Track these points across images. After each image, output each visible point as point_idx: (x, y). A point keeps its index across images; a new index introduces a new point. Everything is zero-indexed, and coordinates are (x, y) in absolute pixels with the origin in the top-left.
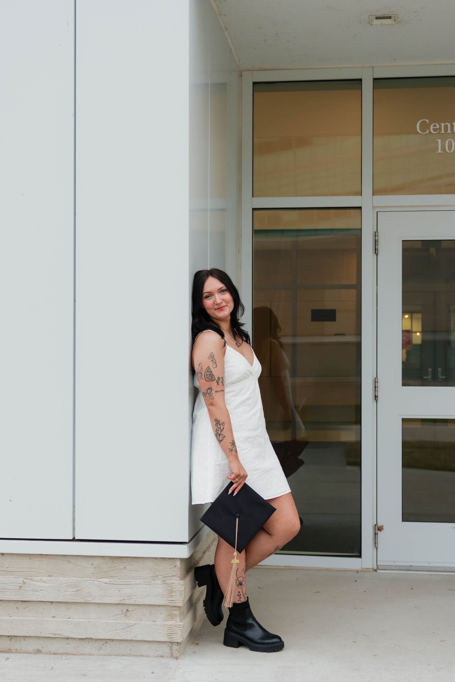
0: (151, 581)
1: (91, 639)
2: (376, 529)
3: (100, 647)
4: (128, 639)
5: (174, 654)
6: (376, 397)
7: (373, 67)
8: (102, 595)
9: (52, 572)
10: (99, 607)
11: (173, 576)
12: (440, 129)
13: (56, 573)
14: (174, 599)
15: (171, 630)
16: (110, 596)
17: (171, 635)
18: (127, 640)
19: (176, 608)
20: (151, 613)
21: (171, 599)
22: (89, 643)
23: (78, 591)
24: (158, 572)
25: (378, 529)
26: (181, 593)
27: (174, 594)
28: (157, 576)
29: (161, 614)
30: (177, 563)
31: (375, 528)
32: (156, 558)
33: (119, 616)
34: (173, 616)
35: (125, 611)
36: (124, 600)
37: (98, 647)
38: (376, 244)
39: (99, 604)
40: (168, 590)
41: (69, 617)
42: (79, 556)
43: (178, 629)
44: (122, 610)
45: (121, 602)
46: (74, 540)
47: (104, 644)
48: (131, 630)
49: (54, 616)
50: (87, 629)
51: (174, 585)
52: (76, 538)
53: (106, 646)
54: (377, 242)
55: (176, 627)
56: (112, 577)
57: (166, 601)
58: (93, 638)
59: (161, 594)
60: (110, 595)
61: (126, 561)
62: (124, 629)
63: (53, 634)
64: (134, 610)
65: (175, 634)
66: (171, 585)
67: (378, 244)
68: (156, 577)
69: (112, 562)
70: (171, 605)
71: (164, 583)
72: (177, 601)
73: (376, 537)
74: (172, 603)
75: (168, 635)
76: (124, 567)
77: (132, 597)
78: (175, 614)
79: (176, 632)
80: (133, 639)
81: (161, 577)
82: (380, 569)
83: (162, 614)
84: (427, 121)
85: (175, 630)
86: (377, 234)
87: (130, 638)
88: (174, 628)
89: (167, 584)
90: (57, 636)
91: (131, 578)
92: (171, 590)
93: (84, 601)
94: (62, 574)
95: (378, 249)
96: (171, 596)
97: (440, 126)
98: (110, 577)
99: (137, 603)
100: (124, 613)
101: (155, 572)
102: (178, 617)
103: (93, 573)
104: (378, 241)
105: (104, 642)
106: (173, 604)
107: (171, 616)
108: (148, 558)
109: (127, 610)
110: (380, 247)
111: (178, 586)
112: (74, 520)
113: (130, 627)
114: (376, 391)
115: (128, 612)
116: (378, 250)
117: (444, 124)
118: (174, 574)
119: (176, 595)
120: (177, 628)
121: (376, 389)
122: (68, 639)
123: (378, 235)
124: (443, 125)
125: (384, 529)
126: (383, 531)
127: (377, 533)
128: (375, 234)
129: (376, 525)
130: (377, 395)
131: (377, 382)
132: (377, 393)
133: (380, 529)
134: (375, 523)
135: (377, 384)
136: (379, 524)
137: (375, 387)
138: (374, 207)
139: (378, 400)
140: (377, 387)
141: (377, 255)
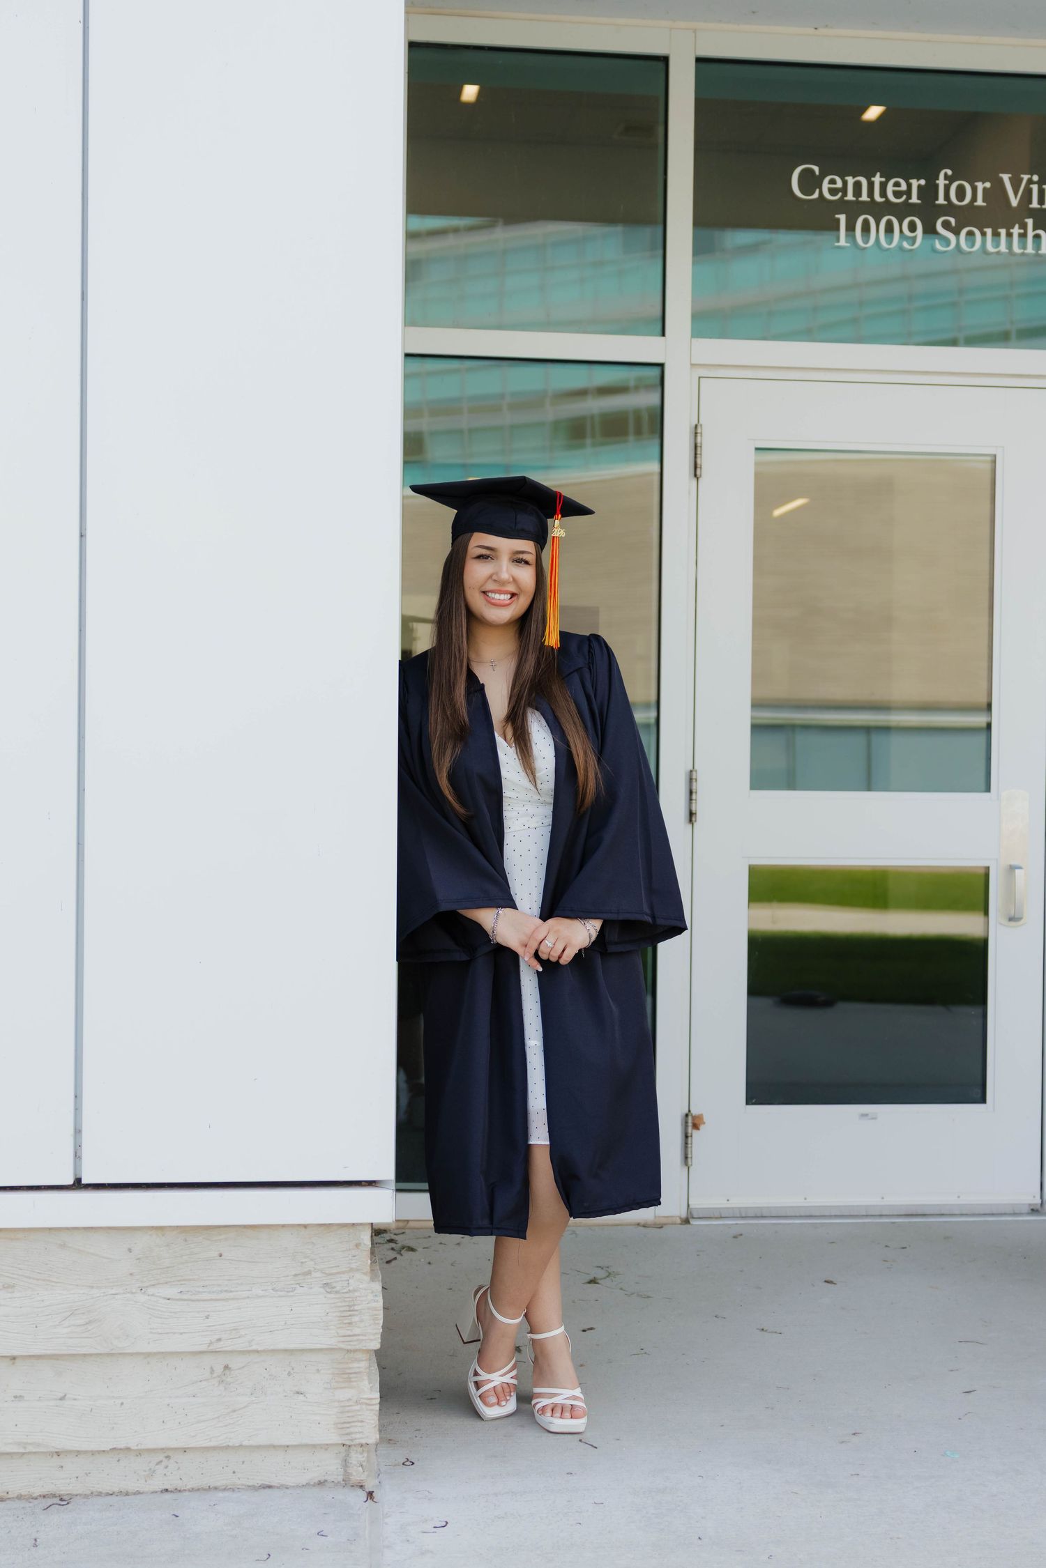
0: (293, 1286)
1: (128, 1449)
2: (690, 1124)
3: (150, 1469)
4: (230, 1444)
5: (354, 1474)
6: (691, 815)
7: (695, 31)
8: (160, 1331)
9: (15, 1276)
10: (148, 1363)
11: (351, 1270)
12: (844, 190)
13: (26, 1277)
14: (357, 1331)
15: (350, 1414)
16: (181, 1334)
17: (348, 1428)
18: (228, 1447)
19: (359, 1355)
20: (292, 1372)
21: (349, 1333)
22: (118, 1461)
23: (89, 1323)
24: (312, 1263)
25: (692, 1122)
26: (376, 1315)
27: (356, 1319)
28: (309, 1273)
29: (318, 1371)
30: (362, 1237)
31: (686, 1122)
32: (305, 1226)
33: (204, 1383)
34: (352, 1376)
35: (219, 1369)
36: (219, 1340)
37: (145, 1471)
38: (696, 454)
39: (148, 1355)
40: (342, 1309)
41: (62, 1395)
42: (92, 1228)
43: (367, 1410)
44: (212, 1368)
45: (211, 1348)
46: (78, 1185)
47: (161, 1461)
48: (238, 1421)
49: (18, 1395)
50: (115, 1424)
51: (356, 1294)
52: (84, 1182)
53: (167, 1467)
54: (699, 449)
55: (361, 1404)
56: (184, 1280)
57: (335, 1337)
58: (133, 1448)
59: (320, 1320)
60: (182, 1331)
61: (222, 1237)
62: (218, 1417)
63: (19, 1444)
64: (243, 1367)
65: (360, 1424)
66: (347, 1295)
67: (701, 454)
68: (307, 1275)
69: (186, 1240)
70: (349, 1347)
71: (329, 1290)
72: (364, 1338)
73: (689, 1142)
74: (352, 1343)
75: (340, 1426)
76: (217, 1254)
77: (242, 1332)
78: (357, 1370)
79: (360, 1418)
80: (244, 1443)
81: (318, 1274)
82: (695, 1216)
83: (322, 1372)
84: (816, 169)
85: (359, 1413)
86: (699, 431)
87: (235, 1442)
88: (357, 1407)
89: (337, 1292)
90: (30, 1449)
91: (237, 1281)
92: (347, 1308)
93: (107, 1351)
94: (44, 1280)
95: (701, 465)
96: (349, 1323)
97: (845, 183)
98: (179, 1281)
99: (254, 1347)
100: (219, 1376)
101: (302, 1263)
102: (366, 1378)
103: (131, 1274)
104: (701, 447)
105: (161, 1457)
106: (355, 1345)
107: (346, 1376)
108: (283, 1226)
109: (226, 1367)
110: (705, 461)
111: (366, 1296)
112: (78, 1131)
113: (234, 1411)
114: (694, 801)
115: (227, 1372)
116: (701, 468)
117: (854, 178)
118: (354, 1266)
119: (362, 1321)
120: (364, 1406)
121: (694, 797)
122: (58, 1454)
123: (701, 433)
124: (850, 181)
125: (704, 1123)
126: (702, 1127)
127: (692, 1134)
128: (696, 431)
129: (687, 1115)
130: (694, 809)
131: (696, 780)
132: (694, 805)
133: (696, 1122)
134: (686, 1111)
135: (694, 784)
136: (694, 1112)
137: (691, 792)
138: (692, 365)
139: (696, 821)
140: (694, 791)
141: (698, 479)
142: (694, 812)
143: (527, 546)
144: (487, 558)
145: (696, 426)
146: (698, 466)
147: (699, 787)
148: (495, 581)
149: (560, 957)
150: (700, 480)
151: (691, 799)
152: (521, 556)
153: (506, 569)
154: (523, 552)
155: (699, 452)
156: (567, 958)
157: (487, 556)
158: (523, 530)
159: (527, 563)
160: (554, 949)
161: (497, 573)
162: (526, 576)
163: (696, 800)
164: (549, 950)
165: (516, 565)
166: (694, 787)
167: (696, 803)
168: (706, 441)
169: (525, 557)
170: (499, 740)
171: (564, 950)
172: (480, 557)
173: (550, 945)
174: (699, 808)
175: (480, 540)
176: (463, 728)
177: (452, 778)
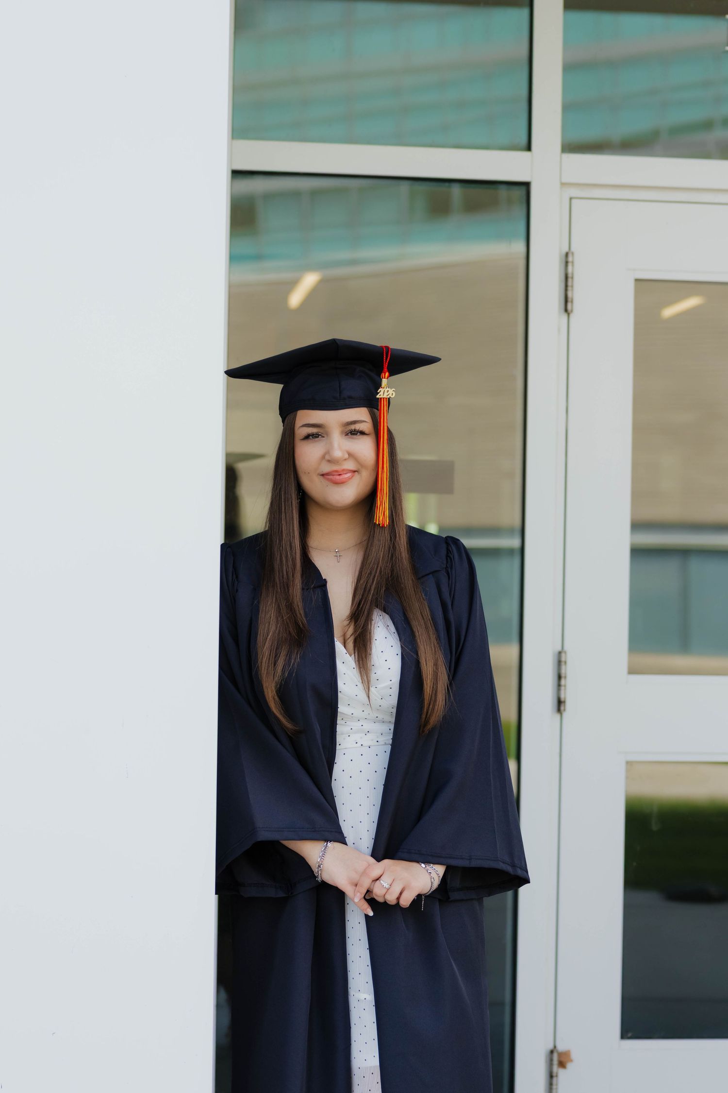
2: (555, 1062)
6: (560, 704)
25: (557, 1060)
31: (551, 1060)
38: (566, 286)
54: (570, 280)
67: (572, 286)
73: (555, 1083)
86: (570, 259)
95: (572, 299)
104: (572, 278)
110: (577, 294)
114: (563, 688)
116: (572, 302)
121: (563, 682)
123: (573, 262)
125: (571, 1061)
126: (569, 1066)
127: (557, 1073)
128: (566, 259)
129: (552, 1052)
130: (562, 697)
131: (565, 662)
132: (562, 692)
133: (563, 1059)
134: (551, 1047)
135: (563, 667)
136: (561, 1047)
137: (560, 677)
138: (563, 184)
139: (564, 710)
140: (563, 675)
141: (569, 314)
142: (562, 699)
143: (360, 415)
144: (318, 437)
145: (567, 255)
146: (569, 300)
147: (569, 670)
148: (329, 461)
149: (398, 899)
150: (571, 315)
151: (559, 685)
152: (353, 427)
153: (340, 445)
154: (354, 422)
155: (570, 283)
156: (406, 901)
157: (317, 434)
158: (350, 397)
159: (362, 433)
160: (390, 891)
161: (328, 452)
162: (365, 448)
163: (565, 686)
164: (384, 891)
165: (350, 438)
166: (563, 671)
167: (565, 689)
168: (578, 271)
169: (358, 427)
170: (339, 646)
171: (401, 894)
172: (307, 437)
173: (386, 885)
174: (569, 695)
175: (308, 417)
176: (300, 631)
177: (282, 692)
